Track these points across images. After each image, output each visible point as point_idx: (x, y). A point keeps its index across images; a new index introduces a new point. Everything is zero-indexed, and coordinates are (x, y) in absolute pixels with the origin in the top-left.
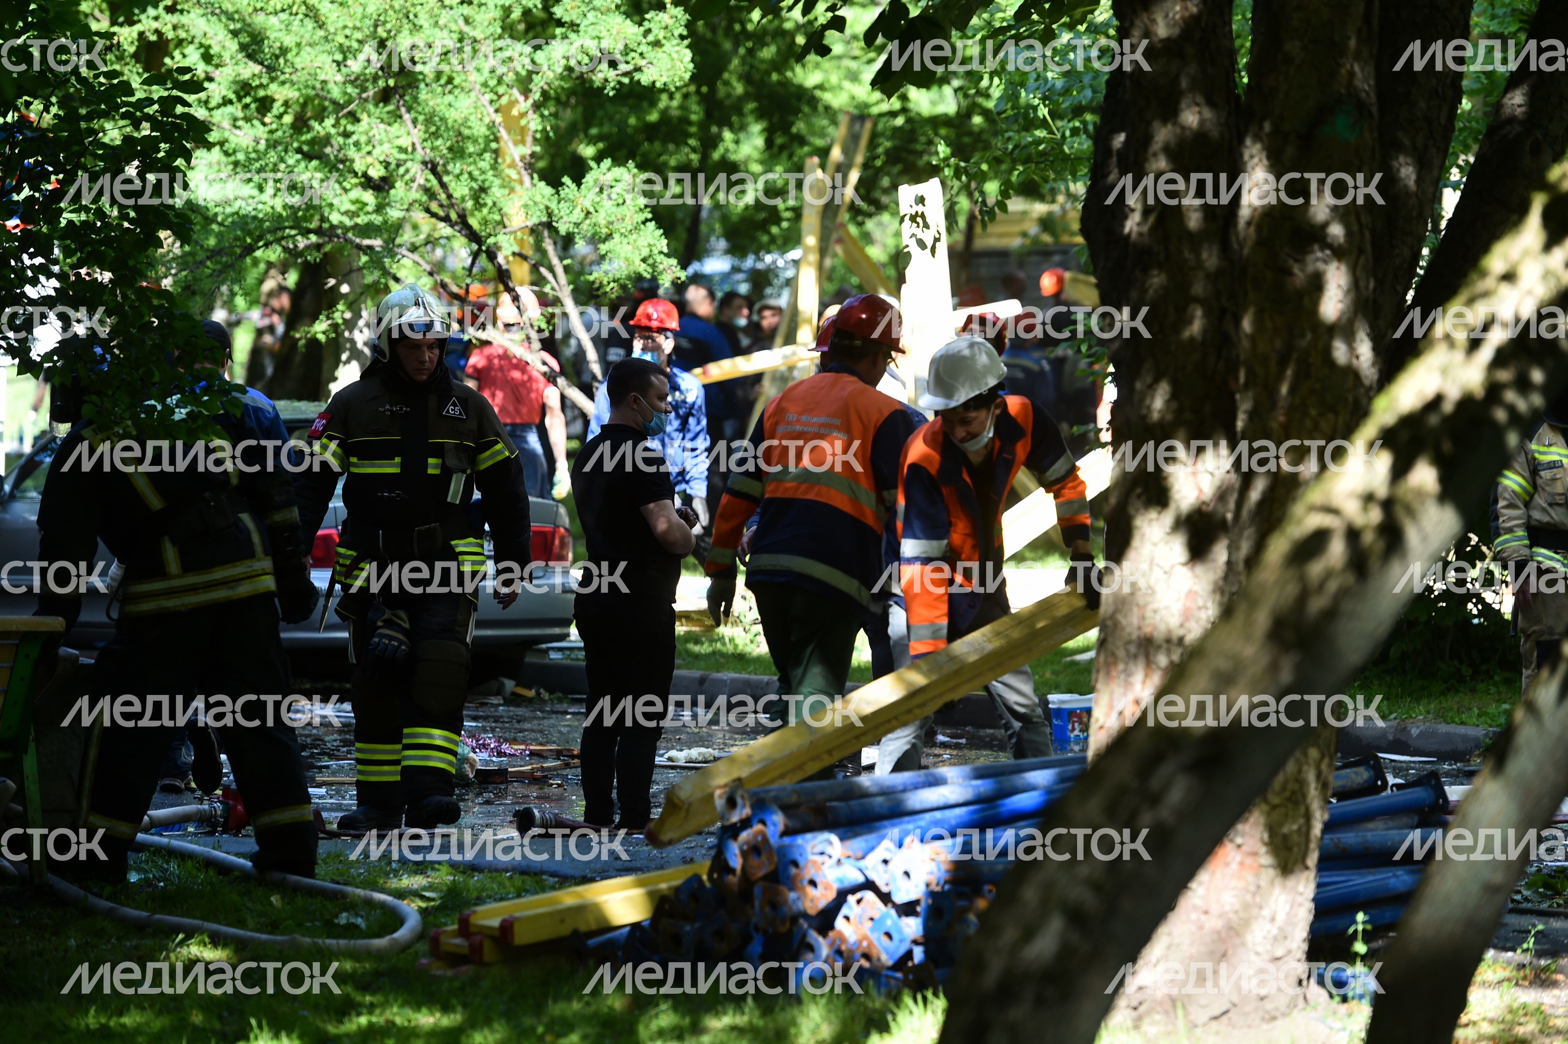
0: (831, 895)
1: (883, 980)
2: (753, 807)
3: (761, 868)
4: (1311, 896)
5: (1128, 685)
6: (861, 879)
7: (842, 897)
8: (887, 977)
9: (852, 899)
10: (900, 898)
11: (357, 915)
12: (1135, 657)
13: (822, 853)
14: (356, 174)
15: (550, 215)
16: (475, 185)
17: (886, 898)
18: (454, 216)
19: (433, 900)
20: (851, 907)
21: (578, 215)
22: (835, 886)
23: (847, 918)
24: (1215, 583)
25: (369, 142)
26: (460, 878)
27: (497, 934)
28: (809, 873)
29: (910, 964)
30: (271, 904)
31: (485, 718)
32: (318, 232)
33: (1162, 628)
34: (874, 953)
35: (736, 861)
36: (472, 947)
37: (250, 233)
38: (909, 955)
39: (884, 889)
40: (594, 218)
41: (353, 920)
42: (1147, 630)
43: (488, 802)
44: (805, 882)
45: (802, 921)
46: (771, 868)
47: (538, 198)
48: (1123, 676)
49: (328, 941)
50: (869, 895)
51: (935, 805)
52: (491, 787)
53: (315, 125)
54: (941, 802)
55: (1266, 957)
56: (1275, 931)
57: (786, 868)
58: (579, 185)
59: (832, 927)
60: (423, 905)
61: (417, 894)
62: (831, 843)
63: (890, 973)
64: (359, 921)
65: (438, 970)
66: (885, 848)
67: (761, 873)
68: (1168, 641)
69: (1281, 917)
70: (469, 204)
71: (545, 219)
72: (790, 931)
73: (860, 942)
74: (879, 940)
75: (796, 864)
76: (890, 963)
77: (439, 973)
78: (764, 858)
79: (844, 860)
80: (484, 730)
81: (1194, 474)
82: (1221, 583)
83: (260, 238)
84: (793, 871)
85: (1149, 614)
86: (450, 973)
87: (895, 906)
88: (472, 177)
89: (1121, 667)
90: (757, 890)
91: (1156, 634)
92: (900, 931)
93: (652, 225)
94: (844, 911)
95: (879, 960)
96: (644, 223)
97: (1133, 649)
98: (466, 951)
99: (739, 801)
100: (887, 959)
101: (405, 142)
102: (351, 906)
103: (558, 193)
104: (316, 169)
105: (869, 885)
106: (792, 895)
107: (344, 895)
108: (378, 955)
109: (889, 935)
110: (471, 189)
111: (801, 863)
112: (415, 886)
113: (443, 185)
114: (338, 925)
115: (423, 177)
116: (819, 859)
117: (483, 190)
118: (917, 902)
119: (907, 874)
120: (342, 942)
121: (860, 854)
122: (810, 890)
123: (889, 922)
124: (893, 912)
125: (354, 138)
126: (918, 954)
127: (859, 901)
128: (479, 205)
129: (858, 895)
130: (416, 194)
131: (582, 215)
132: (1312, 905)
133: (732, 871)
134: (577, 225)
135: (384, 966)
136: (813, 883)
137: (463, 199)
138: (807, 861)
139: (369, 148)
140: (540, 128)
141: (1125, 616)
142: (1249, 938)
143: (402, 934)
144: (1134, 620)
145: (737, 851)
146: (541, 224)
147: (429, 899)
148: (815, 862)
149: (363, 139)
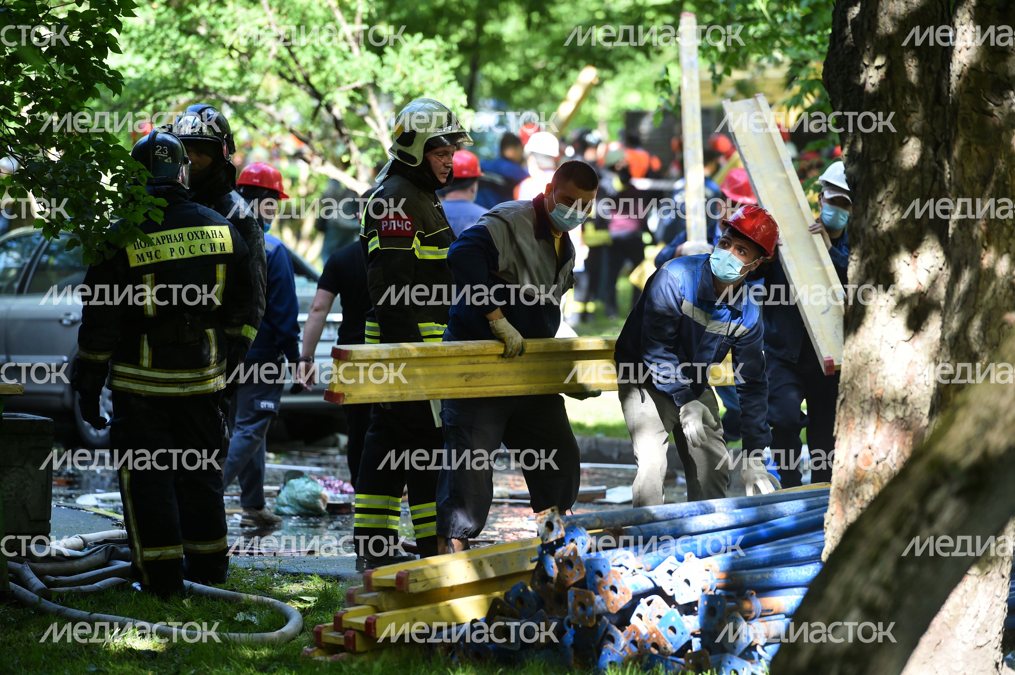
0: (628, 598)
1: (669, 664)
2: (566, 530)
3: (574, 576)
4: (1006, 598)
5: (863, 434)
6: (651, 586)
7: (636, 598)
8: (672, 661)
9: (643, 601)
10: (681, 600)
11: (251, 614)
12: (869, 412)
13: (620, 566)
14: (224, 46)
15: (375, 77)
16: (317, 55)
17: (670, 600)
18: (300, 78)
19: (309, 602)
20: (642, 607)
21: (397, 77)
22: (632, 591)
23: (640, 616)
24: (931, 355)
25: (233, 22)
26: (329, 585)
27: (363, 629)
28: (611, 581)
29: (689, 651)
30: (184, 606)
31: (327, 465)
32: (196, 90)
33: (890, 390)
34: (662, 643)
35: (553, 571)
36: (346, 639)
37: (143, 91)
38: (689, 644)
39: (670, 593)
40: (409, 80)
41: (248, 618)
42: (878, 392)
43: (337, 529)
44: (608, 588)
45: (604, 618)
46: (582, 577)
47: (366, 64)
48: (859, 428)
49: (232, 634)
50: (657, 599)
51: (706, 529)
52: (339, 517)
53: (193, 8)
54: (711, 526)
55: (971, 646)
56: (978, 626)
57: (592, 577)
58: (398, 52)
59: (628, 624)
60: (302, 606)
61: (296, 597)
62: (627, 558)
63: (674, 658)
64: (254, 619)
65: (318, 656)
66: (670, 562)
67: (573, 581)
68: (894, 401)
69: (983, 616)
70: (312, 69)
71: (371, 80)
72: (596, 626)
73: (651, 634)
74: (665, 632)
75: (600, 574)
76: (674, 651)
77: (321, 658)
78: (575, 568)
79: (637, 571)
80: (327, 473)
81: (915, 271)
82: (935, 355)
83: (151, 95)
84: (599, 579)
85: (879, 380)
86: (329, 659)
87: (677, 606)
88: (315, 49)
89: (858, 420)
90: (571, 593)
91: (884, 395)
92: (683, 627)
93: (455, 84)
94: (638, 610)
95: (665, 648)
96: (449, 82)
97: (867, 407)
98: (342, 642)
99: (556, 525)
100: (671, 648)
101: (263, 21)
102: (246, 607)
103: (381, 59)
104: (195, 43)
105: (658, 590)
106: (598, 598)
107: (238, 599)
108: (272, 644)
109: (673, 629)
110: (314, 57)
111: (605, 574)
112: (294, 592)
113: (292, 54)
114: (237, 621)
115: (277, 48)
116: (619, 570)
117: (323, 58)
118: (696, 603)
119: (687, 582)
120: (243, 635)
121: (649, 567)
122: (612, 594)
123: (673, 619)
124: (676, 611)
125: (222, 19)
126: (696, 644)
127: (649, 603)
128: (319, 69)
129: (649, 598)
130: (272, 62)
131: (401, 77)
132: (1006, 605)
133: (550, 579)
134: (396, 85)
135: (275, 653)
136: (614, 589)
137: (307, 66)
138: (609, 571)
139: (234, 26)
140: (367, 10)
141: (861, 381)
142: (958, 631)
143: (289, 628)
144: (868, 384)
145: (554, 564)
146: (369, 84)
147: (305, 602)
148: (615, 572)
149: (229, 20)
